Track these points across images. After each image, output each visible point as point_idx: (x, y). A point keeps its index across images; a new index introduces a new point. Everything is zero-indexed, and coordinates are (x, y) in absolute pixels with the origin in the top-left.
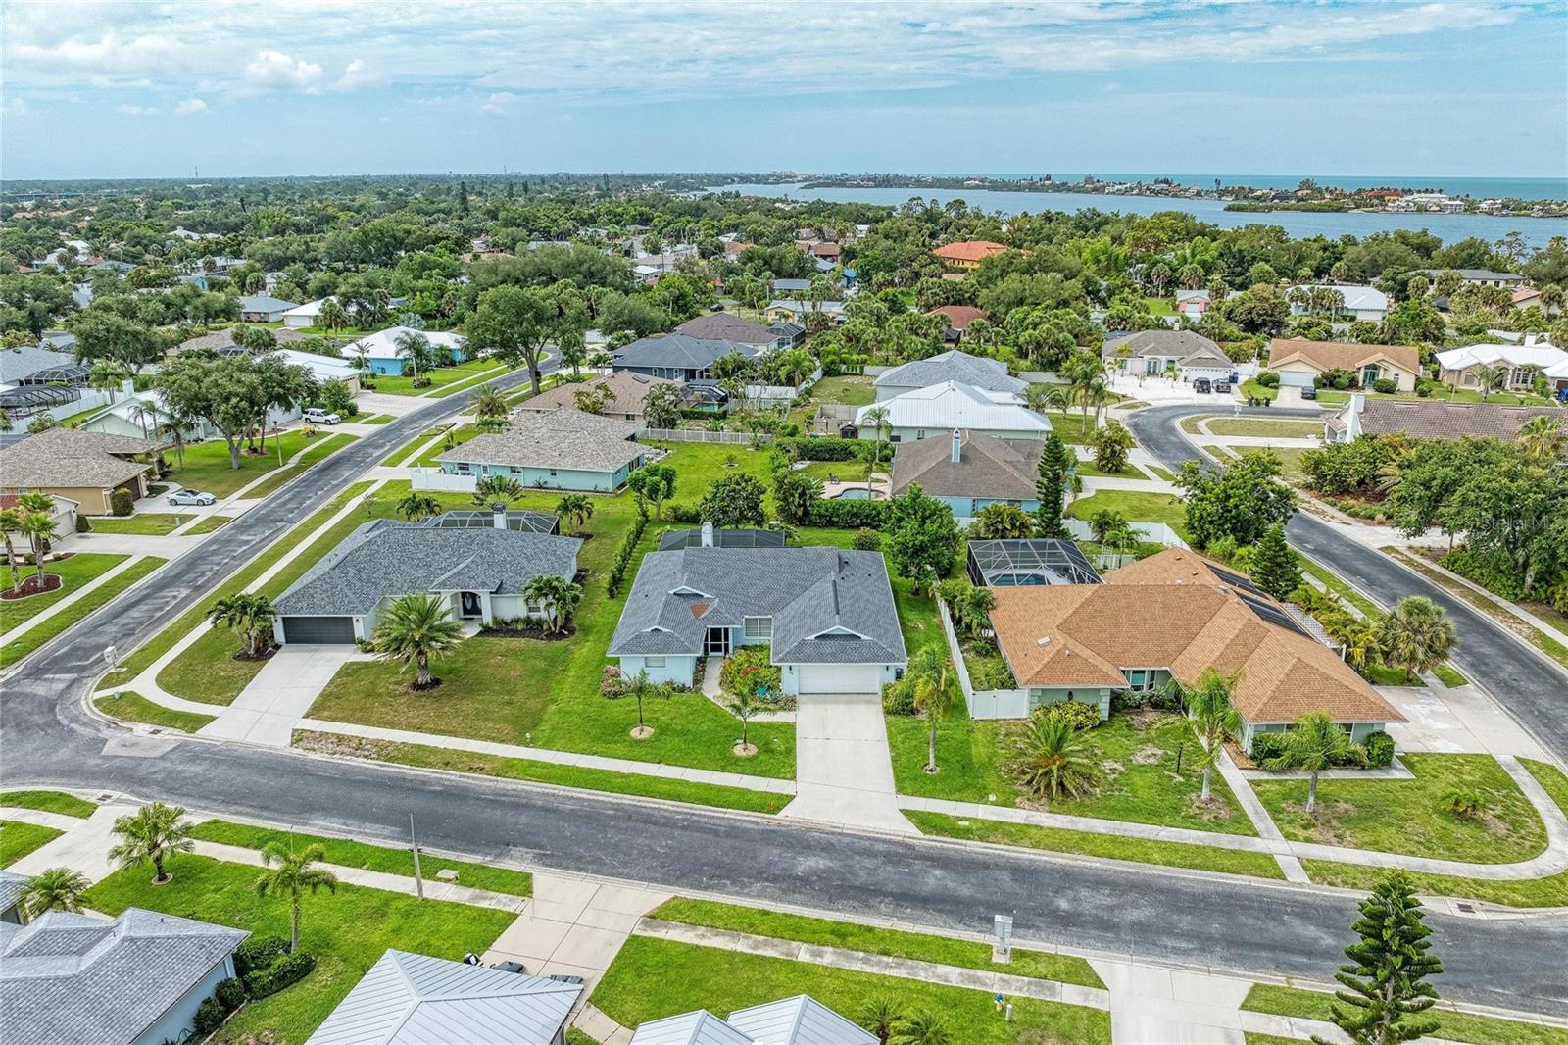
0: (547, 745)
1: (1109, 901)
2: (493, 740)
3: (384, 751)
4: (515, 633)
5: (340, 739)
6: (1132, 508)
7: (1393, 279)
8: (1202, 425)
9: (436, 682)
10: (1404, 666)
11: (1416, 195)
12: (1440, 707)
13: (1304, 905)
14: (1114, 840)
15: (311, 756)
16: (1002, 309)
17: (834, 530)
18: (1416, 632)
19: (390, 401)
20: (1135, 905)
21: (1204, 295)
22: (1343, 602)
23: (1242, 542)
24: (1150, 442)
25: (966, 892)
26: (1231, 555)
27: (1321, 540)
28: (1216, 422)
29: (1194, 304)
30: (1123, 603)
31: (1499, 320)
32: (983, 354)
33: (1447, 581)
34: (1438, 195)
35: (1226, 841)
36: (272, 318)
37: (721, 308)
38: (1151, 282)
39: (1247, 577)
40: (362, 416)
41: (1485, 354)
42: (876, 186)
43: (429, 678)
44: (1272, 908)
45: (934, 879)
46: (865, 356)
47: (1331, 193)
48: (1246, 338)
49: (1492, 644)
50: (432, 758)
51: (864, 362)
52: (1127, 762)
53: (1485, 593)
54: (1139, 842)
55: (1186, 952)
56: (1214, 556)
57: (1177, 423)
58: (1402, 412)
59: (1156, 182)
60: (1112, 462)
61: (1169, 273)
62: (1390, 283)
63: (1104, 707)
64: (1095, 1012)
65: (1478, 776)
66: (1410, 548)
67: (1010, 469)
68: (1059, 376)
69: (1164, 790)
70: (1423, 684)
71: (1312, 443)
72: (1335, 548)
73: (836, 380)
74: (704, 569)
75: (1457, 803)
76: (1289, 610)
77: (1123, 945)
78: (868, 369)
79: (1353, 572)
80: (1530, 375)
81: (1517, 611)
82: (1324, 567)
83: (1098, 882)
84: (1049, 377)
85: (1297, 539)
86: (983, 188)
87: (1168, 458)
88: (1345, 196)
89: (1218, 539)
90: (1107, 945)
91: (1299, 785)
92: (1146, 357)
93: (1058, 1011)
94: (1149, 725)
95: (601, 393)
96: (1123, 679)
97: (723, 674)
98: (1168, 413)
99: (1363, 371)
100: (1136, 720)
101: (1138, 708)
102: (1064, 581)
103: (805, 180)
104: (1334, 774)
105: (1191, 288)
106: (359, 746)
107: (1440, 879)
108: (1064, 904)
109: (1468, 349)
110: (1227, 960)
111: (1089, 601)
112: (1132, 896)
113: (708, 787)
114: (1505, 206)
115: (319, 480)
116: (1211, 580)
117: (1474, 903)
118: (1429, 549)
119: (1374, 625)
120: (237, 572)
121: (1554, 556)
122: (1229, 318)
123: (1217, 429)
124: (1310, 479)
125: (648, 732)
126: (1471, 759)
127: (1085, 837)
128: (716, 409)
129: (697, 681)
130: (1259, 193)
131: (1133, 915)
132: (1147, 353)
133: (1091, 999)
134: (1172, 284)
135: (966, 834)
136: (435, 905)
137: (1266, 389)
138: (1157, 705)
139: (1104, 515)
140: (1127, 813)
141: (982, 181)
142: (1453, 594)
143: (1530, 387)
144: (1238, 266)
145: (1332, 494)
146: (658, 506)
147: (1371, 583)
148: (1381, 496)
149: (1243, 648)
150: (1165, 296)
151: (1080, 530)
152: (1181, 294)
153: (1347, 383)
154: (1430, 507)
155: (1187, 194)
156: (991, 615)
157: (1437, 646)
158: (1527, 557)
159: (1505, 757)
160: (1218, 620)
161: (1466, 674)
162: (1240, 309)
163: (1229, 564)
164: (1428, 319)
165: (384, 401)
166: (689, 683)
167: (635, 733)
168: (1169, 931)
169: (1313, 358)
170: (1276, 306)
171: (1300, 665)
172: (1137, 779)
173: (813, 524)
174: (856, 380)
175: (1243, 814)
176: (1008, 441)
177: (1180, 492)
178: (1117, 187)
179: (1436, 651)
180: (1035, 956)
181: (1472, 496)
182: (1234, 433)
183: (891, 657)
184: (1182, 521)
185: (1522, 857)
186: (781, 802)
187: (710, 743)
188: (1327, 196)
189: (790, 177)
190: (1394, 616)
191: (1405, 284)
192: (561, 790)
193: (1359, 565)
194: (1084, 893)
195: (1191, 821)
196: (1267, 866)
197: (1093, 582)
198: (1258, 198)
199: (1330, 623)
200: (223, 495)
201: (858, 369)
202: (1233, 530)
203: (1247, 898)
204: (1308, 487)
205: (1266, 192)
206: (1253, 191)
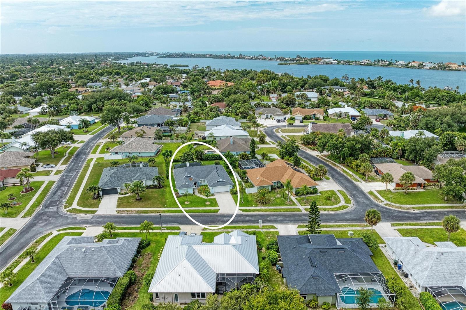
0: (170, 207)
1: (276, 218)
2: (159, 207)
3: (137, 212)
4: (151, 188)
5: (128, 211)
6: (268, 151)
7: (319, 90)
8: (279, 130)
9: (141, 199)
10: (319, 177)
11: (325, 59)
12: (326, 183)
13: (305, 214)
14: (275, 209)
15: (123, 215)
16: (231, 103)
17: (208, 161)
18: (321, 171)
19: (80, 137)
20: (280, 218)
21: (276, 95)
22: (309, 166)
23: (290, 157)
24: (270, 136)
25: (253, 219)
26: (289, 159)
27: (305, 155)
28: (282, 130)
29: (274, 98)
30: (271, 170)
31: (341, 100)
32: (229, 116)
33: (328, 161)
34: (331, 59)
35: (292, 207)
36: (24, 113)
37: (155, 104)
38: (263, 92)
39: (292, 163)
40: (76, 141)
41: (337, 110)
42: (179, 57)
43: (139, 198)
44: (300, 215)
45: (247, 218)
46: (200, 118)
47: (305, 59)
48: (287, 108)
49: (335, 172)
50: (148, 212)
51: (200, 119)
52: (275, 197)
53: (334, 163)
54: (279, 209)
55: (288, 223)
56: (285, 160)
57: (274, 130)
58: (319, 126)
59: (259, 56)
60: (262, 141)
61: (267, 89)
62: (318, 91)
63: (270, 189)
64: (276, 232)
65: (331, 193)
66: (321, 155)
67: (243, 145)
68: (247, 120)
69: (281, 201)
70: (323, 180)
71: (302, 134)
72: (308, 157)
73: (194, 124)
74: (189, 171)
75: (327, 197)
76: (300, 169)
77: (279, 223)
78: (201, 121)
79: (311, 161)
80: (346, 114)
81: (340, 166)
82: (306, 160)
83: (273, 215)
84: (244, 120)
85: (301, 155)
86: (211, 57)
87: (273, 139)
88: (308, 60)
89: (286, 156)
90: (276, 223)
91: (303, 198)
92: (266, 114)
93: (271, 232)
94: (278, 191)
95: (142, 132)
96: (272, 183)
97: (198, 191)
98: (272, 128)
99: (312, 115)
100: (275, 191)
101: (275, 189)
102: (258, 167)
103: (158, 55)
104: (309, 196)
105: (273, 94)
106: (132, 212)
107: (325, 208)
108: (269, 219)
109: (334, 109)
110: (294, 223)
111: (265, 170)
112: (279, 217)
113: (204, 210)
114: (347, 62)
115: (78, 159)
116: (286, 164)
117: (329, 211)
118: (325, 155)
119: (314, 170)
120: (75, 182)
121: (344, 155)
122: (283, 103)
123: (283, 131)
124: (302, 142)
125: (188, 203)
126: (330, 191)
127: (270, 209)
128: (169, 134)
129: (194, 193)
130: (286, 59)
131: (279, 219)
132: (266, 113)
133: (275, 230)
134: (268, 92)
135: (251, 211)
136: (165, 233)
137: (292, 121)
138: (279, 188)
139: (263, 153)
140: (276, 205)
141: (210, 55)
142: (329, 163)
143: (346, 117)
144: (283, 87)
145: (307, 145)
146: (168, 159)
147: (314, 163)
148: (316, 145)
149: (292, 176)
150: (267, 95)
151: (259, 157)
152: (271, 96)
153: (309, 118)
154: (323, 147)
155: (268, 59)
156: (247, 175)
157: (324, 173)
158: (340, 156)
159: (335, 190)
160: (287, 172)
161: (330, 177)
162: (285, 100)
163: (288, 161)
164: (326, 101)
165: (79, 137)
166: (193, 193)
167: (186, 203)
168: (285, 220)
169: (301, 113)
170: (293, 99)
171: (302, 178)
172: (277, 200)
173: (204, 160)
174: (199, 124)
175: (295, 203)
176: (241, 138)
177: (278, 147)
178: (249, 57)
179: (325, 174)
180: (266, 226)
181: (330, 145)
182: (286, 132)
183: (231, 184)
184: (279, 153)
185: (337, 204)
186: (217, 211)
187: (201, 203)
188: (304, 60)
189: (153, 54)
190: (317, 168)
191: (321, 91)
192: (176, 214)
193: (312, 159)
194: (271, 217)
195: (287, 205)
196: (299, 210)
197: (264, 167)
198: (286, 60)
199: (307, 170)
200: (56, 165)
201: (199, 121)
202: (288, 155)
203: (297, 215)
204: (302, 144)
205: (288, 58)
206: (285, 58)
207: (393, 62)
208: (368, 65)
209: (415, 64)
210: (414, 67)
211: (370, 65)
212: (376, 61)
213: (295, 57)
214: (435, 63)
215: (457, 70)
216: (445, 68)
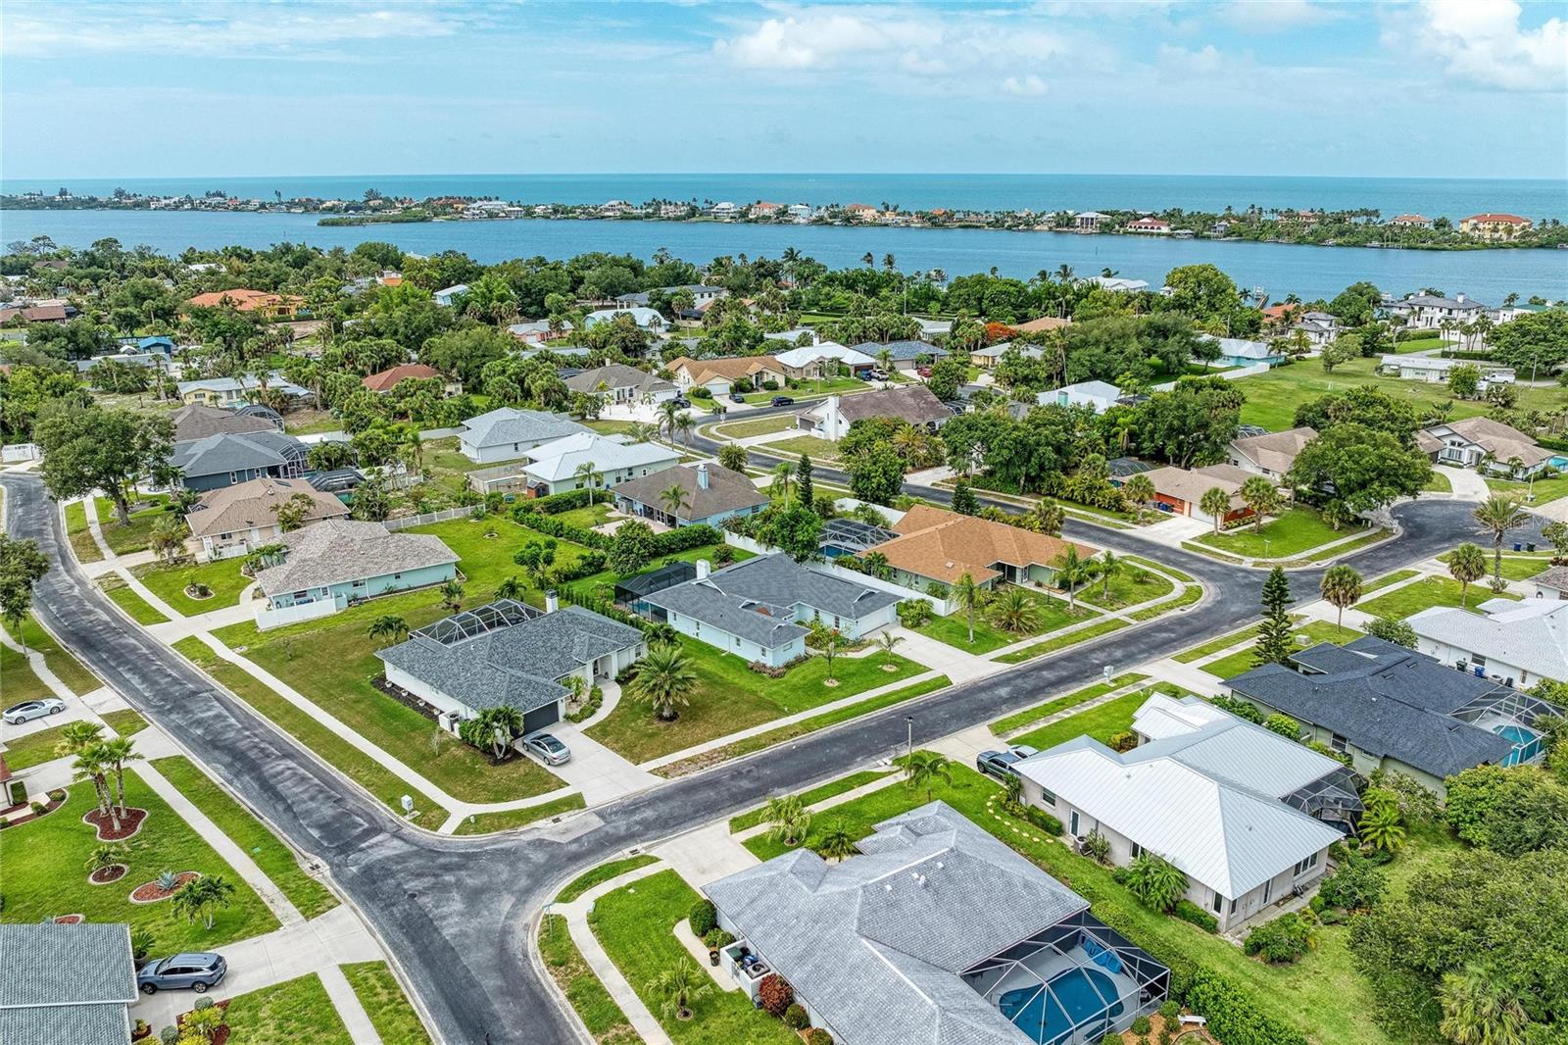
3: (727, 752)
8: (715, 433)
11: (480, 203)
28: (719, 429)
34: (496, 203)
35: (1099, 620)
47: (402, 202)
57: (699, 435)
59: (208, 195)
66: (943, 481)
80: (836, 364)
92: (616, 390)
95: (299, 503)
99: (754, 377)
106: (710, 758)
107: (1165, 604)
109: (793, 352)
113: (907, 688)
114: (556, 211)
117: (1182, 607)
130: (329, 204)
132: (617, 386)
135: (1025, 657)
137: (706, 400)
146: (544, 573)
152: (517, 330)
153: (750, 387)
155: (250, 207)
162: (613, 339)
175: (1088, 609)
178: (164, 202)
185: (1172, 588)
186: (944, 680)
188: (398, 205)
198: (330, 209)
205: (336, 203)
206: (322, 202)
207: (700, 204)
208: (627, 218)
209: (767, 212)
210: (766, 218)
211: (635, 218)
212: (649, 205)
213: (360, 199)
214: (819, 208)
215: (881, 225)
216: (850, 220)
